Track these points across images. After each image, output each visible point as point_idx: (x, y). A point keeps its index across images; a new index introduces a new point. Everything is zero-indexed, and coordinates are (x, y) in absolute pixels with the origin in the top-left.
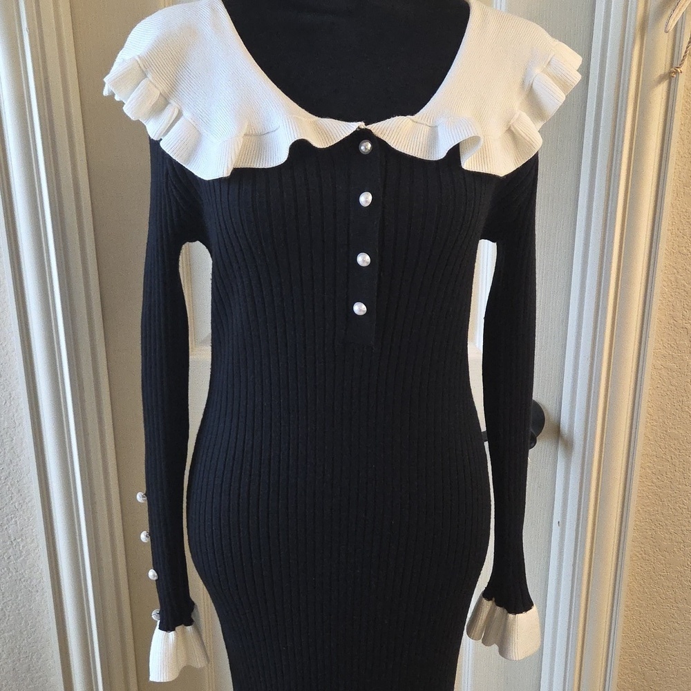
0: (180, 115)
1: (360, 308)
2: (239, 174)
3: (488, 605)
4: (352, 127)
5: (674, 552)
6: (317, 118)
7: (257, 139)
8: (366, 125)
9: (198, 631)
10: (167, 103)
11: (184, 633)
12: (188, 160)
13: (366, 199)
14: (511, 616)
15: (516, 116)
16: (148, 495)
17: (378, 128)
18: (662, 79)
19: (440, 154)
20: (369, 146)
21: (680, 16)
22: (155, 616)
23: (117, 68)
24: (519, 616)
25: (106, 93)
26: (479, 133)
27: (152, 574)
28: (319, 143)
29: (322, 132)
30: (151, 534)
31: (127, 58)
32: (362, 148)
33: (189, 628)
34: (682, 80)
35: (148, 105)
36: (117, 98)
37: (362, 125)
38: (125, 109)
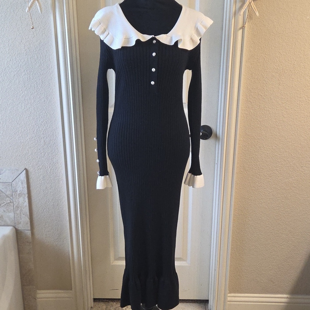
0: (109, 33)
1: (153, 83)
2: (123, 48)
3: (190, 174)
4: (151, 36)
5: (250, 171)
6: (142, 34)
7: (128, 39)
8: (155, 36)
9: (109, 176)
10: (106, 31)
11: (106, 178)
12: (111, 45)
13: (154, 54)
14: (195, 176)
15: (193, 35)
16: (97, 138)
17: (157, 37)
18: (240, 29)
19: (173, 44)
20: (155, 41)
21: (245, 9)
22: (98, 173)
23: (93, 22)
24: (198, 176)
25: (89, 29)
26: (182, 38)
27: (98, 161)
28: (143, 40)
29: (144, 38)
30: (98, 150)
31: (95, 20)
32: (154, 42)
33: (107, 176)
34: (246, 29)
35: (101, 31)
36: (93, 30)
37: (153, 36)
38: (95, 32)
